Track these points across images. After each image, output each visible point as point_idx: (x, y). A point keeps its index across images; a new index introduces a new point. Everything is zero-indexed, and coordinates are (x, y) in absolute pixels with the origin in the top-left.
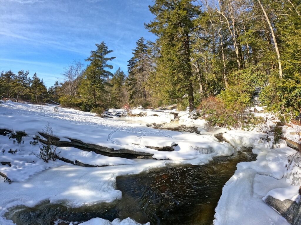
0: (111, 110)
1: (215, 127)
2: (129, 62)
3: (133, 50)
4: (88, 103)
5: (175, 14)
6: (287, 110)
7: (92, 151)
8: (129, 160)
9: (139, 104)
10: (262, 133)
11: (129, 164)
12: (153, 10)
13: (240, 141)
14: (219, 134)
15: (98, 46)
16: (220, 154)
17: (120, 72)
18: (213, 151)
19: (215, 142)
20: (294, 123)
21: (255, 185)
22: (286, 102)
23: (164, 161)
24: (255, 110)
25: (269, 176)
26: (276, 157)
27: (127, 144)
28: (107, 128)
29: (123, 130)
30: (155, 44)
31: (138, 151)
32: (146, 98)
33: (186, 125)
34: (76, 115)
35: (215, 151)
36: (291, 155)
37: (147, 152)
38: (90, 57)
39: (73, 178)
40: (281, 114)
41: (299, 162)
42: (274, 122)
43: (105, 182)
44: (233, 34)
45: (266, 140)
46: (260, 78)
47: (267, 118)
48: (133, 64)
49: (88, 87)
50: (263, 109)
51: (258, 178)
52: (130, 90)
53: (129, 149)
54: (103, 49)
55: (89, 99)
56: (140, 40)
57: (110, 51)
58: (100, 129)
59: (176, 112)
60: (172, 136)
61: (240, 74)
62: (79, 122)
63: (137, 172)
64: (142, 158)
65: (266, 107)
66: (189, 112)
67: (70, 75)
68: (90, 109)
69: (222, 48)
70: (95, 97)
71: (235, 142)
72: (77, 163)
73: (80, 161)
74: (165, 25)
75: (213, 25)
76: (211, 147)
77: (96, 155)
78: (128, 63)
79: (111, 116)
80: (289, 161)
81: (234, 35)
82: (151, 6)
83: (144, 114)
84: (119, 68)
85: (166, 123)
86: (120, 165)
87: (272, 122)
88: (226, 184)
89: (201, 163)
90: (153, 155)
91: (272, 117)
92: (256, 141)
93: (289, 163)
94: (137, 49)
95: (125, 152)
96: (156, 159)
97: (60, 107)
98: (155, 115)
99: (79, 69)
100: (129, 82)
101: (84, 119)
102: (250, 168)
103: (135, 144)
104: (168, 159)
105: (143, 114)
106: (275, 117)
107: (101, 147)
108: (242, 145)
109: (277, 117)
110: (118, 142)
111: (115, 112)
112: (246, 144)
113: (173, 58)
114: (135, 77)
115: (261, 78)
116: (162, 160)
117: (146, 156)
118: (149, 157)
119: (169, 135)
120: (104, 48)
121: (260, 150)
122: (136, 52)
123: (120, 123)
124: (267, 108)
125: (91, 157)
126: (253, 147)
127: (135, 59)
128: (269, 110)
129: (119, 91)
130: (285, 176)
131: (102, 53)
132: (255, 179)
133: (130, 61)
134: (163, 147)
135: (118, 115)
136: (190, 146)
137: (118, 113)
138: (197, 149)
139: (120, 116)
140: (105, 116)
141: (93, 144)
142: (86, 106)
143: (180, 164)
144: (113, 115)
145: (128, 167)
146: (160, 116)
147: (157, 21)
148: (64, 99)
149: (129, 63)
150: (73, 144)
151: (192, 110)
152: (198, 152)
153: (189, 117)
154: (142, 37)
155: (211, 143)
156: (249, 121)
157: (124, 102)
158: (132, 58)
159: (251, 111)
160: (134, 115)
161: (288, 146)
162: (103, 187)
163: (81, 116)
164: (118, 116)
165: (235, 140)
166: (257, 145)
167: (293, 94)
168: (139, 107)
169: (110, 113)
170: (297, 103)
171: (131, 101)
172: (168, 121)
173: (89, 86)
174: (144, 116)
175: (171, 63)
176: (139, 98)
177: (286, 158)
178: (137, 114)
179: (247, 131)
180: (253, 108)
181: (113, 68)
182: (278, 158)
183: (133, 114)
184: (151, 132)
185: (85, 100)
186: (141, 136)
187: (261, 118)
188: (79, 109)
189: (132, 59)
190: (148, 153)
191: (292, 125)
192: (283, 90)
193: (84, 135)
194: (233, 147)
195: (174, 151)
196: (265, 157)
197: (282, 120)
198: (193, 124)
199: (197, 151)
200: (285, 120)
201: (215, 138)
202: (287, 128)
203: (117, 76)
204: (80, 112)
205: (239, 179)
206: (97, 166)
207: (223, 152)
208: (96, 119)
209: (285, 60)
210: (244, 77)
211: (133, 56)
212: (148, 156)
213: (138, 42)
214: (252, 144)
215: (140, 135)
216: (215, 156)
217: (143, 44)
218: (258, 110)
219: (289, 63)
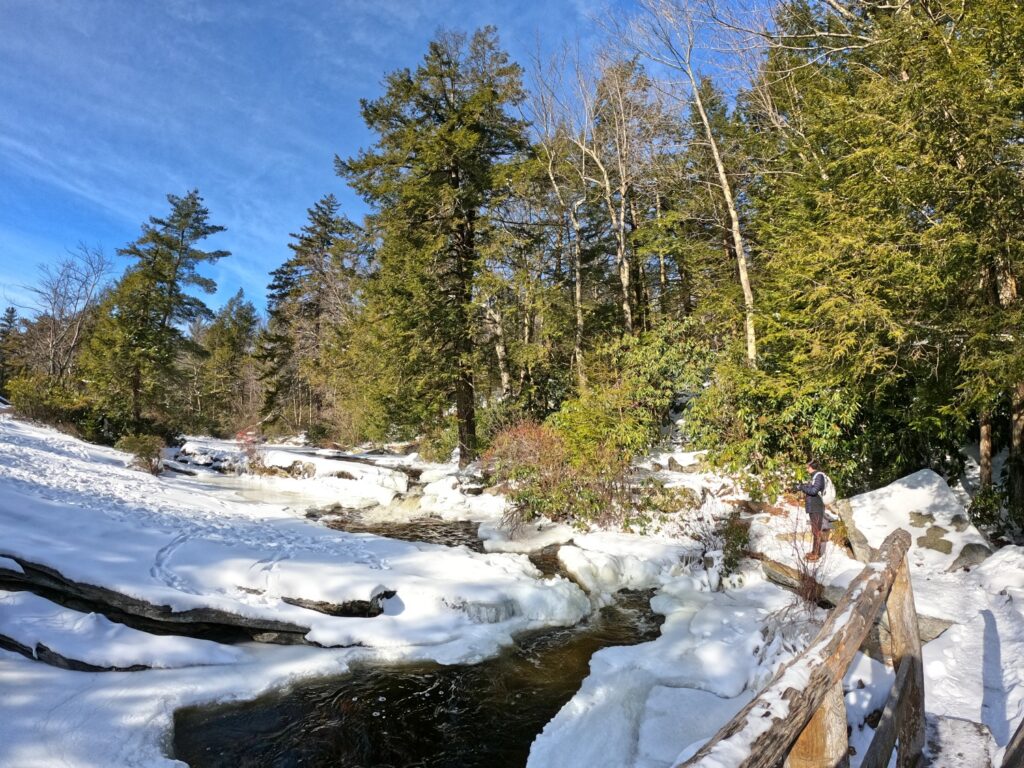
0: (192, 445)
1: (538, 524)
2: (273, 277)
3: (294, 236)
4: (110, 415)
5: (437, 142)
6: (770, 464)
7: (97, 612)
8: (224, 647)
9: (295, 427)
10: (688, 542)
11: (223, 664)
12: (374, 114)
13: (614, 571)
14: (546, 548)
15: (175, 204)
16: (540, 620)
17: (243, 304)
18: (517, 612)
19: (524, 581)
20: (792, 503)
21: (648, 726)
22: (767, 439)
23: (346, 651)
24: (672, 464)
25: (699, 689)
26: (725, 621)
27: (221, 591)
28: (159, 523)
29: (214, 536)
30: (360, 229)
31: (255, 618)
32: (319, 408)
33: (443, 516)
34: (58, 457)
35: (524, 612)
36: (773, 614)
37: (286, 621)
38: (138, 243)
39: (27, 710)
40: (753, 476)
41: (799, 635)
42: (729, 502)
43: (133, 731)
44: (618, 221)
45: (700, 562)
46: (692, 361)
47: (705, 491)
48: (287, 284)
49: (115, 354)
50: (697, 461)
51: (659, 700)
52: (266, 375)
53: (225, 610)
54: (190, 216)
55: (113, 397)
56: (323, 202)
57: (215, 229)
58: (129, 525)
59: (416, 466)
60: (383, 561)
61: (626, 348)
62: (62, 494)
63: (247, 694)
64: (271, 639)
65: (706, 452)
66: (456, 467)
67: (58, 296)
68: (115, 435)
69: (578, 264)
70: (136, 392)
71: (594, 576)
72: (43, 655)
73: (53, 648)
74: (403, 171)
75: (557, 188)
76: (509, 597)
77: (108, 629)
78: (271, 280)
79: (189, 469)
80: (765, 632)
81: (622, 223)
82: (369, 103)
83: (306, 470)
84: (241, 290)
85: (378, 504)
86: (191, 665)
87: (724, 501)
88: (544, 728)
89: (472, 655)
90: (306, 631)
91: (724, 486)
92: (665, 568)
93: (764, 640)
94: (306, 235)
95: (211, 621)
96: (318, 645)
97: (8, 415)
98: (342, 475)
99: (93, 278)
100: (269, 346)
101: (83, 481)
102: (635, 667)
103: (249, 591)
104: (360, 644)
105: (301, 469)
106: (732, 486)
107: (125, 598)
108: (619, 584)
109: (739, 486)
110: (191, 584)
111: (205, 454)
112: (632, 582)
113: (413, 285)
114: (291, 332)
115: (695, 362)
116: (339, 646)
117: (286, 635)
118: (294, 636)
119: (371, 557)
120: (196, 212)
121: (677, 599)
122: (304, 245)
123: (213, 499)
124: (710, 455)
125: (91, 636)
126: (655, 589)
127: (295, 268)
128: (715, 464)
129: (231, 374)
130: (751, 683)
131: (187, 230)
132: (649, 703)
133: (278, 274)
134: (341, 602)
135: (215, 465)
136: (436, 599)
137: (216, 460)
138: (460, 607)
139: (221, 471)
140: (167, 466)
141: (98, 585)
142: (102, 423)
143: (399, 662)
144: (197, 465)
145: (217, 674)
146: (359, 478)
147: (379, 152)
148: (24, 388)
149: (275, 281)
150: (31, 580)
151: (470, 463)
152: (466, 615)
153: (454, 487)
154: (332, 195)
155: (510, 585)
156: (648, 503)
157: (247, 416)
158: (285, 261)
159: (660, 467)
160: (272, 471)
161: (770, 579)
162: (127, 749)
163: (75, 462)
164: (215, 469)
165: (597, 568)
166: (669, 581)
167: (787, 415)
168: (294, 439)
169: (189, 454)
170: (799, 444)
171: (269, 417)
172: (386, 498)
173: (117, 349)
174: (306, 475)
175: (402, 302)
176: (298, 408)
177: (756, 622)
178: (281, 468)
179: (641, 534)
180: (665, 455)
181: (215, 289)
182: (730, 625)
183: (268, 465)
184: (314, 542)
185: (101, 400)
186: (270, 560)
187: (684, 492)
188: (75, 431)
189: (287, 265)
190: (291, 625)
191: (785, 509)
192: (756, 403)
193: (71, 549)
194: (587, 593)
195: (381, 617)
196: (689, 624)
197: (755, 495)
198: (466, 510)
199: (462, 614)
200: (764, 495)
201: (529, 563)
202: (768, 519)
203: (231, 319)
204: (75, 445)
205: (591, 708)
206: (111, 669)
207: (551, 614)
208: (128, 483)
209: (765, 313)
210: (640, 358)
211: (292, 255)
212: (290, 635)
213: (314, 209)
214: (653, 579)
215: (269, 556)
216: (523, 630)
217: (331, 220)
218: (679, 463)
219: (777, 321)
